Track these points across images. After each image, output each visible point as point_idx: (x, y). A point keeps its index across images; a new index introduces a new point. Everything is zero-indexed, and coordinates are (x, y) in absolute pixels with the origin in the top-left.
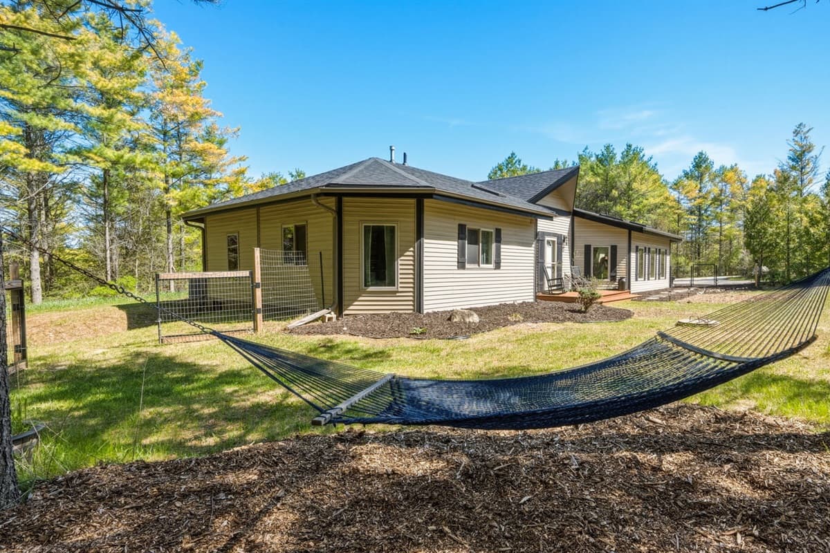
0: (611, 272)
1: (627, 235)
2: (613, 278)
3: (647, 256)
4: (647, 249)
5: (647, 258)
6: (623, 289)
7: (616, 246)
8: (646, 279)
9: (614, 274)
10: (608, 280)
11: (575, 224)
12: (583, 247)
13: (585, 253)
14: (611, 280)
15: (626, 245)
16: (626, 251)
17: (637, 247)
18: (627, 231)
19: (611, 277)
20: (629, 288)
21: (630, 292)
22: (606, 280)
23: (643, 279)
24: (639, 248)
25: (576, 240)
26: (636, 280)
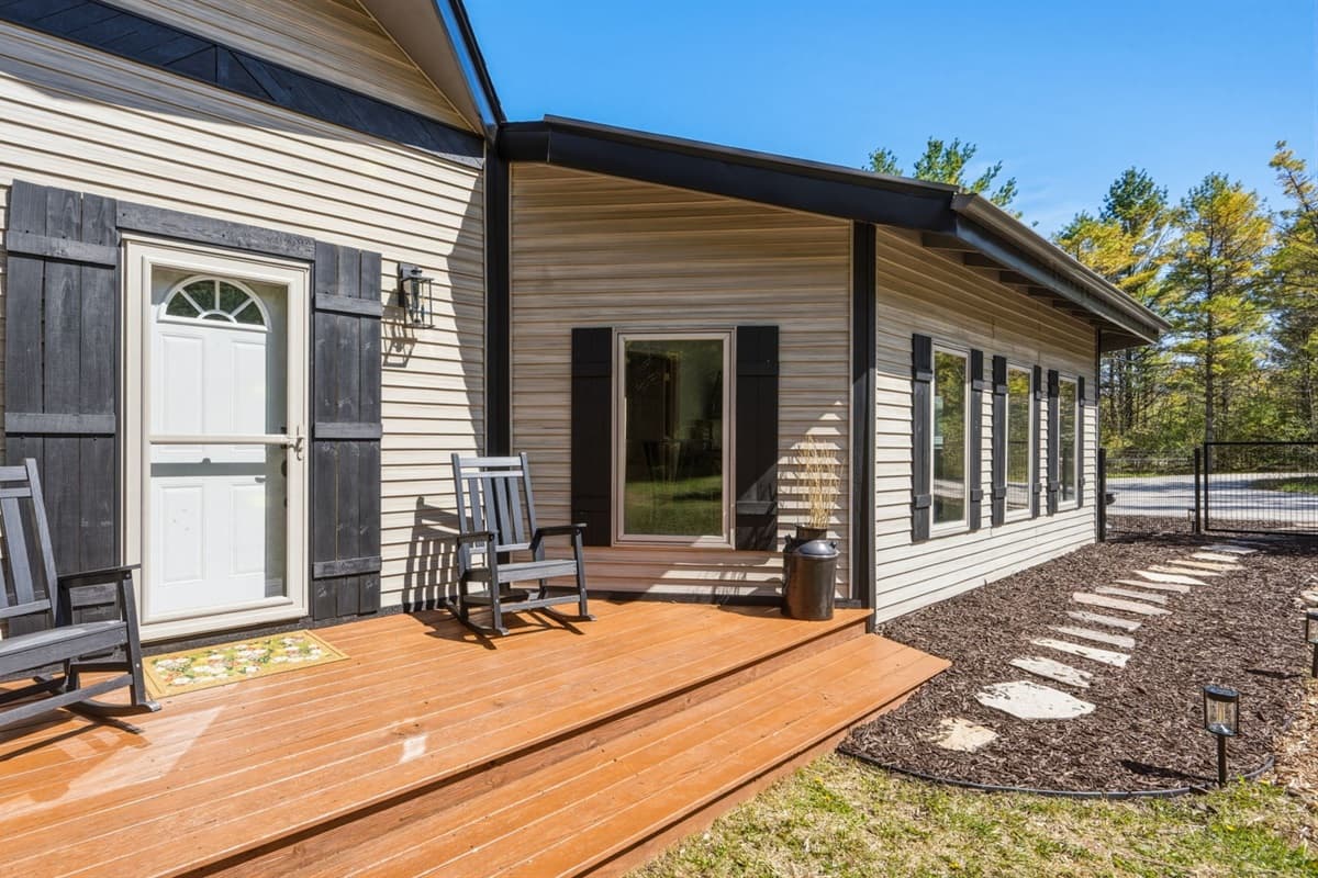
0: (741, 489)
1: (846, 259)
2: (756, 533)
3: (987, 398)
4: (987, 366)
5: (987, 410)
6: (810, 611)
7: (773, 332)
8: (986, 522)
9: (756, 507)
10: (723, 540)
11: (516, 210)
12: (568, 340)
13: (573, 378)
14: (743, 545)
15: (840, 322)
16: (840, 360)
17: (921, 346)
18: (841, 228)
19: (741, 521)
20: (864, 592)
21: (869, 624)
22: (706, 541)
23: (963, 524)
24: (937, 350)
25: (519, 299)
26: (919, 534)
